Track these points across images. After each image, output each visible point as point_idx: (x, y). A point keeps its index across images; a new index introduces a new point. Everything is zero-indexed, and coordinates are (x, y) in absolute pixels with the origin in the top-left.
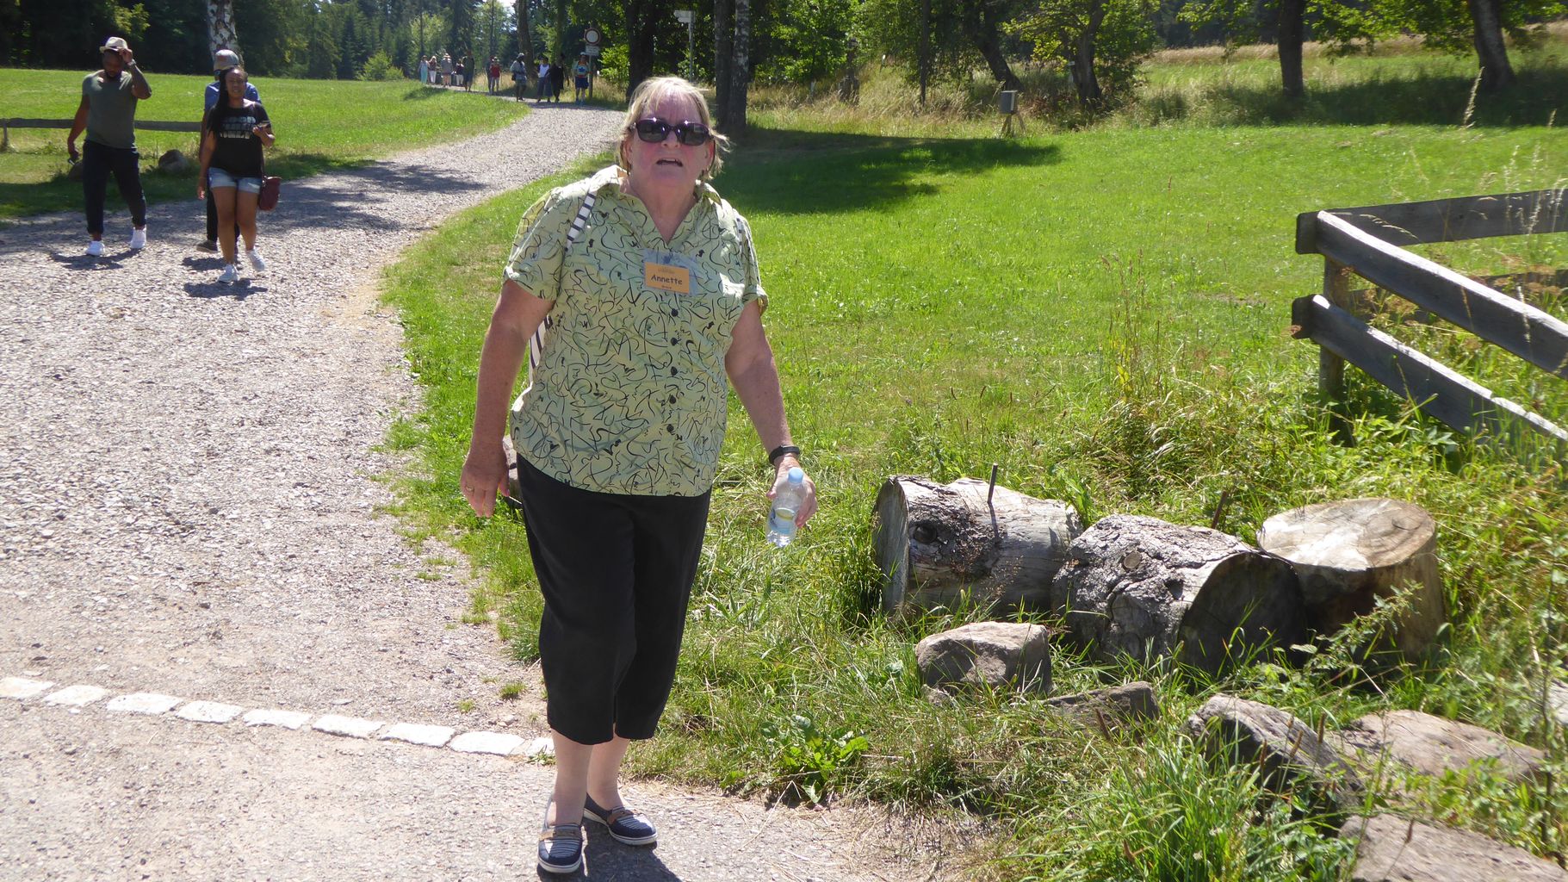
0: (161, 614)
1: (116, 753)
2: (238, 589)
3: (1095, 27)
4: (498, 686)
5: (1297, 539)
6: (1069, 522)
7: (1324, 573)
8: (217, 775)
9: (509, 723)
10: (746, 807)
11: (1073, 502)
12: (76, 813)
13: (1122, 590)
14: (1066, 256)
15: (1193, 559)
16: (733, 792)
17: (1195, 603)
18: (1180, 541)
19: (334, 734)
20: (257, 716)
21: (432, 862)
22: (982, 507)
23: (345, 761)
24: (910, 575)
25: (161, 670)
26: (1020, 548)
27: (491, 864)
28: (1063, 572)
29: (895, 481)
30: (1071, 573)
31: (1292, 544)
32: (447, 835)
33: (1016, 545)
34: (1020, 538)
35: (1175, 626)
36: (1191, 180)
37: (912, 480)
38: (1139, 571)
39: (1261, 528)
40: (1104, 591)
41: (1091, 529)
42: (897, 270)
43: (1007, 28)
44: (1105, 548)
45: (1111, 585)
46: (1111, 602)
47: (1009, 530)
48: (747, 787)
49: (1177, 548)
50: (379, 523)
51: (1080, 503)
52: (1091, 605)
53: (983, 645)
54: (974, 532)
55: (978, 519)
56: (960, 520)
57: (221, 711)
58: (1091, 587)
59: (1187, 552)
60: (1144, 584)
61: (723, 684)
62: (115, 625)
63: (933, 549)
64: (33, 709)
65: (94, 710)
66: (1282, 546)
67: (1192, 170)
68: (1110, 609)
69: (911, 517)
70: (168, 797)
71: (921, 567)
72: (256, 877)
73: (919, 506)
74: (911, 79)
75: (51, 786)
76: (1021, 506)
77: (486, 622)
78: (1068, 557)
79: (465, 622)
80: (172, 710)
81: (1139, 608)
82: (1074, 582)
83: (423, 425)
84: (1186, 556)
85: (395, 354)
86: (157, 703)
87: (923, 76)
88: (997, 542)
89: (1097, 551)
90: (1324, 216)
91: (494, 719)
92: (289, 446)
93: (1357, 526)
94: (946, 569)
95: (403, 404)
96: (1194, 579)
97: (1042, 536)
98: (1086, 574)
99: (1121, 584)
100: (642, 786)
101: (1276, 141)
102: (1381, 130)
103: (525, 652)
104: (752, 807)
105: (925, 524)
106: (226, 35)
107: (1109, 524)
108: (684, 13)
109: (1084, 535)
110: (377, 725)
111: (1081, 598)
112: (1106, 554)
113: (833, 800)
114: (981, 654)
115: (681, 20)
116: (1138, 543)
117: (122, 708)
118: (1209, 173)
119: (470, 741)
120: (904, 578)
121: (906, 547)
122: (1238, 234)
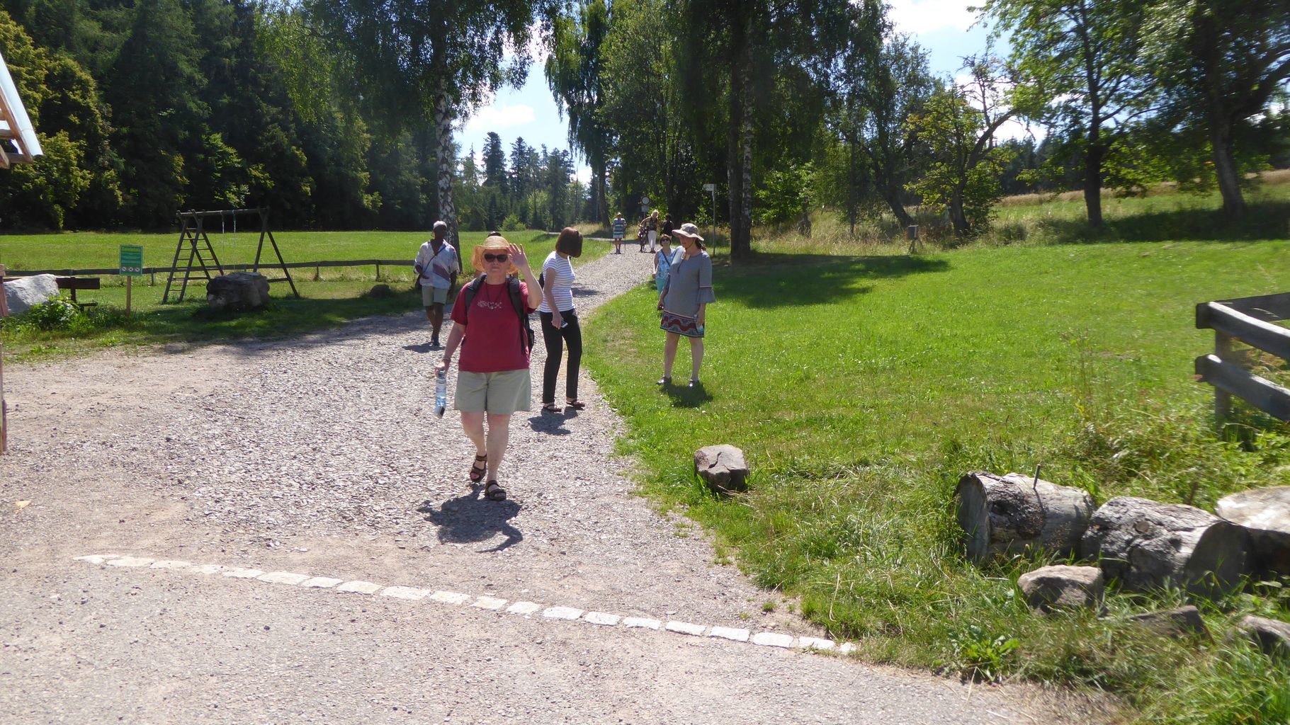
0: (540, 557)
1: (564, 643)
2: (576, 543)
3: (963, 185)
4: (760, 604)
5: (1245, 512)
6: (1085, 501)
7: (1270, 535)
8: (627, 658)
9: (774, 627)
10: (948, 682)
11: (1087, 489)
12: (561, 680)
13: (1138, 545)
14: (991, 329)
15: (1186, 526)
16: (938, 674)
17: (1193, 554)
18: (1172, 513)
19: (680, 633)
20: (631, 621)
21: (782, 715)
22: (1031, 492)
23: (696, 650)
24: (991, 535)
25: (558, 593)
26: (1057, 517)
27: (818, 717)
28: (1089, 533)
29: (973, 476)
30: (1096, 534)
31: (1243, 516)
32: (781, 698)
33: (1055, 516)
34: (1057, 512)
35: (1181, 569)
36: (1047, 279)
37: (985, 475)
38: (1148, 533)
39: (1217, 505)
40: (1123, 545)
41: (1104, 506)
42: (886, 339)
43: (907, 188)
44: (1119, 518)
45: (1128, 542)
46: (1129, 553)
47: (1049, 506)
48: (947, 669)
49: (1173, 519)
50: (635, 501)
51: (1092, 488)
52: (1114, 554)
53: (1068, 580)
54: (1027, 508)
55: (1029, 499)
56: (1019, 500)
57: (610, 619)
58: (1112, 543)
59: (1180, 521)
60: (1154, 541)
61: (900, 603)
62: (520, 565)
63: (1004, 519)
64: (504, 616)
65: (537, 618)
66: (1237, 517)
67: (1046, 272)
68: (1129, 557)
69: (989, 498)
70: (607, 672)
71: (998, 530)
72: (684, 722)
73: (993, 492)
74: (844, 220)
75: (538, 662)
76: (1054, 491)
77: (730, 563)
78: (1092, 524)
79: (716, 563)
80: (581, 617)
81: (1151, 557)
82: (1095, 543)
83: (632, 441)
84: (1180, 523)
85: (596, 397)
86: (572, 613)
87: (851, 218)
88: (1044, 513)
89: (1113, 520)
90: (1213, 305)
91: (764, 624)
92: (561, 454)
93: (1286, 505)
94: (1013, 531)
95: (614, 428)
96: (1189, 538)
97: (1070, 510)
98: (1107, 535)
99: (1137, 541)
100: (880, 668)
101: (1098, 253)
102: (1168, 244)
103: (766, 583)
104: (953, 683)
105: (998, 503)
106: (449, 209)
107: (1118, 503)
108: (709, 185)
109: (1100, 510)
110: (702, 628)
111: (1106, 550)
112: (1120, 522)
113: (1003, 680)
114: (1067, 586)
115: (707, 190)
116: (1144, 515)
117: (552, 616)
118: (1059, 274)
119: (763, 638)
120: (986, 537)
121: (987, 517)
122: (1098, 313)
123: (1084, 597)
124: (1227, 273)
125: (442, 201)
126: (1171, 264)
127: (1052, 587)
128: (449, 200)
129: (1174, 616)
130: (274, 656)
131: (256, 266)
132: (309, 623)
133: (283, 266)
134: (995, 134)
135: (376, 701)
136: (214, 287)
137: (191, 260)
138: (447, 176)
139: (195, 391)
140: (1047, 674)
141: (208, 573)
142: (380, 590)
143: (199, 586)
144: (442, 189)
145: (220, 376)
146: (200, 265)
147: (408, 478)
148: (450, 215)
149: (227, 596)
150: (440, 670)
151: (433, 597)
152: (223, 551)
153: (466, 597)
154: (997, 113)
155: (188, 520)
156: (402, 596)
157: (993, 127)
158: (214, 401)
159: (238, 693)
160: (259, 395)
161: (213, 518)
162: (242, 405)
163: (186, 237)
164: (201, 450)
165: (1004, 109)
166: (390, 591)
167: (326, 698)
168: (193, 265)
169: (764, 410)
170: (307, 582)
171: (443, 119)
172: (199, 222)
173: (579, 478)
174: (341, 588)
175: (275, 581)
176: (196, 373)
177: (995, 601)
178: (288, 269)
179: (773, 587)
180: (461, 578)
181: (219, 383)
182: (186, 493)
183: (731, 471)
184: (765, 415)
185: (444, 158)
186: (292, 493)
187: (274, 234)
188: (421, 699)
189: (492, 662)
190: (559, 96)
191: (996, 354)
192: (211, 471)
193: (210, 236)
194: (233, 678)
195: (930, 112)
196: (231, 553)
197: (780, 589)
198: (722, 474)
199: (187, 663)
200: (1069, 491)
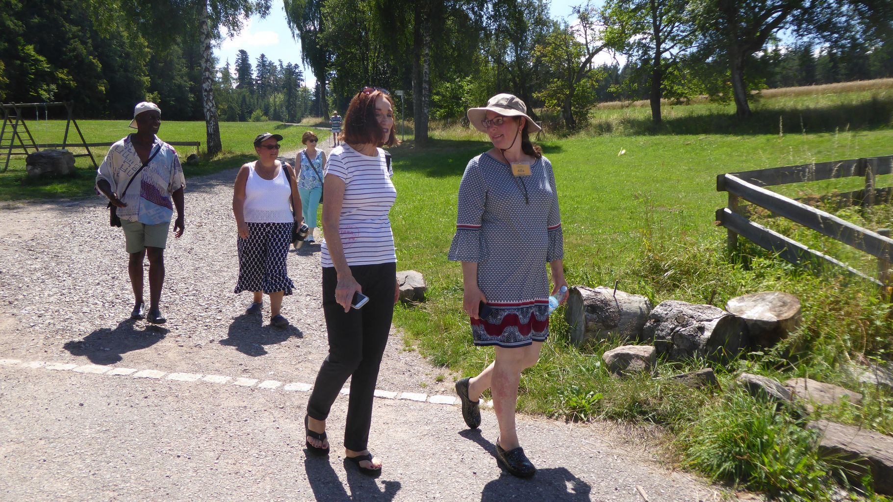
0: (282, 350)
1: (299, 407)
2: (307, 339)
3: (571, 95)
4: (434, 376)
5: (744, 309)
6: (646, 304)
7: (758, 323)
9: (443, 392)
10: (557, 423)
11: (647, 295)
12: (297, 432)
13: (678, 331)
15: (707, 318)
16: (550, 417)
17: (711, 336)
18: (700, 311)
19: (380, 397)
21: (448, 448)
22: (612, 298)
23: (391, 408)
24: (586, 327)
25: (295, 373)
26: (628, 315)
28: (648, 324)
29: (575, 288)
30: (652, 325)
31: (742, 311)
32: (448, 437)
33: (627, 314)
34: (628, 311)
35: (704, 346)
37: (582, 288)
38: (684, 323)
39: (727, 305)
40: (669, 331)
41: (658, 306)
43: (535, 95)
44: (667, 314)
45: (672, 329)
46: (673, 336)
47: (623, 308)
48: (556, 415)
49: (699, 314)
51: (650, 295)
52: (663, 338)
53: (634, 355)
54: (609, 309)
55: (611, 303)
56: (604, 304)
58: (662, 330)
59: (704, 315)
60: (688, 328)
62: (267, 355)
63: (595, 316)
64: (256, 391)
65: (280, 391)
66: (738, 312)
68: (672, 339)
69: (585, 303)
71: (590, 323)
73: (588, 299)
75: (281, 421)
76: (626, 297)
77: (414, 350)
78: (650, 319)
79: (405, 350)
81: (687, 339)
82: (652, 330)
84: (704, 317)
86: (305, 387)
88: (620, 312)
89: (663, 315)
90: (728, 176)
91: (437, 390)
93: (768, 303)
94: (600, 324)
96: (709, 326)
97: (636, 310)
98: (659, 325)
99: (678, 329)
101: (658, 142)
102: (702, 137)
103: (438, 363)
104: (560, 423)
105: (591, 306)
106: (211, 105)
107: (666, 304)
108: (399, 91)
109: (655, 309)
110: (395, 394)
111: (658, 335)
112: (668, 316)
113: (592, 420)
114: (633, 358)
115: (398, 94)
116: (682, 312)
117: (290, 389)
118: (633, 155)
119: (436, 399)
120: (583, 328)
121: (583, 316)
122: (657, 182)
123: (644, 365)
124: (738, 156)
125: (205, 99)
126: (703, 150)
127: (625, 359)
128: (211, 98)
129: (698, 375)
130: (87, 424)
131: (64, 145)
132: (113, 400)
133: (86, 145)
134: (593, 60)
135: (164, 452)
136: (32, 160)
137: (13, 140)
138: (210, 80)
139: (20, 237)
140: (620, 415)
141: (35, 368)
142: (165, 376)
143: (28, 376)
144: (206, 90)
145: (39, 225)
146: (20, 144)
147: (184, 297)
148: (212, 109)
149: (50, 383)
150: (210, 429)
151: (205, 379)
152: (46, 352)
153: (229, 378)
154: (595, 46)
155: (18, 330)
156: (182, 380)
157: (592, 55)
158: (34, 244)
159: (61, 450)
160: (69, 239)
161: (37, 328)
162: (56, 246)
163: (8, 122)
164: (26, 280)
165: (599, 44)
166: (173, 376)
167: (127, 452)
168: (14, 144)
169: (437, 247)
170: (111, 371)
171: (206, 38)
172: (18, 112)
173: (309, 295)
174: (136, 375)
175: (86, 371)
176: (20, 223)
177: (588, 370)
178: (89, 148)
179: (443, 365)
180: (224, 366)
181: (37, 231)
182: (15, 311)
183: (415, 288)
184: (438, 250)
185: (206, 67)
186: (97, 309)
187: (77, 121)
188: (198, 449)
189: (248, 422)
190: (291, 24)
191: (591, 208)
192: (34, 294)
193: (27, 122)
194: (57, 440)
195: (550, 44)
196: (52, 352)
197: (447, 366)
198: (408, 290)
199: (21, 431)
200: (635, 297)
